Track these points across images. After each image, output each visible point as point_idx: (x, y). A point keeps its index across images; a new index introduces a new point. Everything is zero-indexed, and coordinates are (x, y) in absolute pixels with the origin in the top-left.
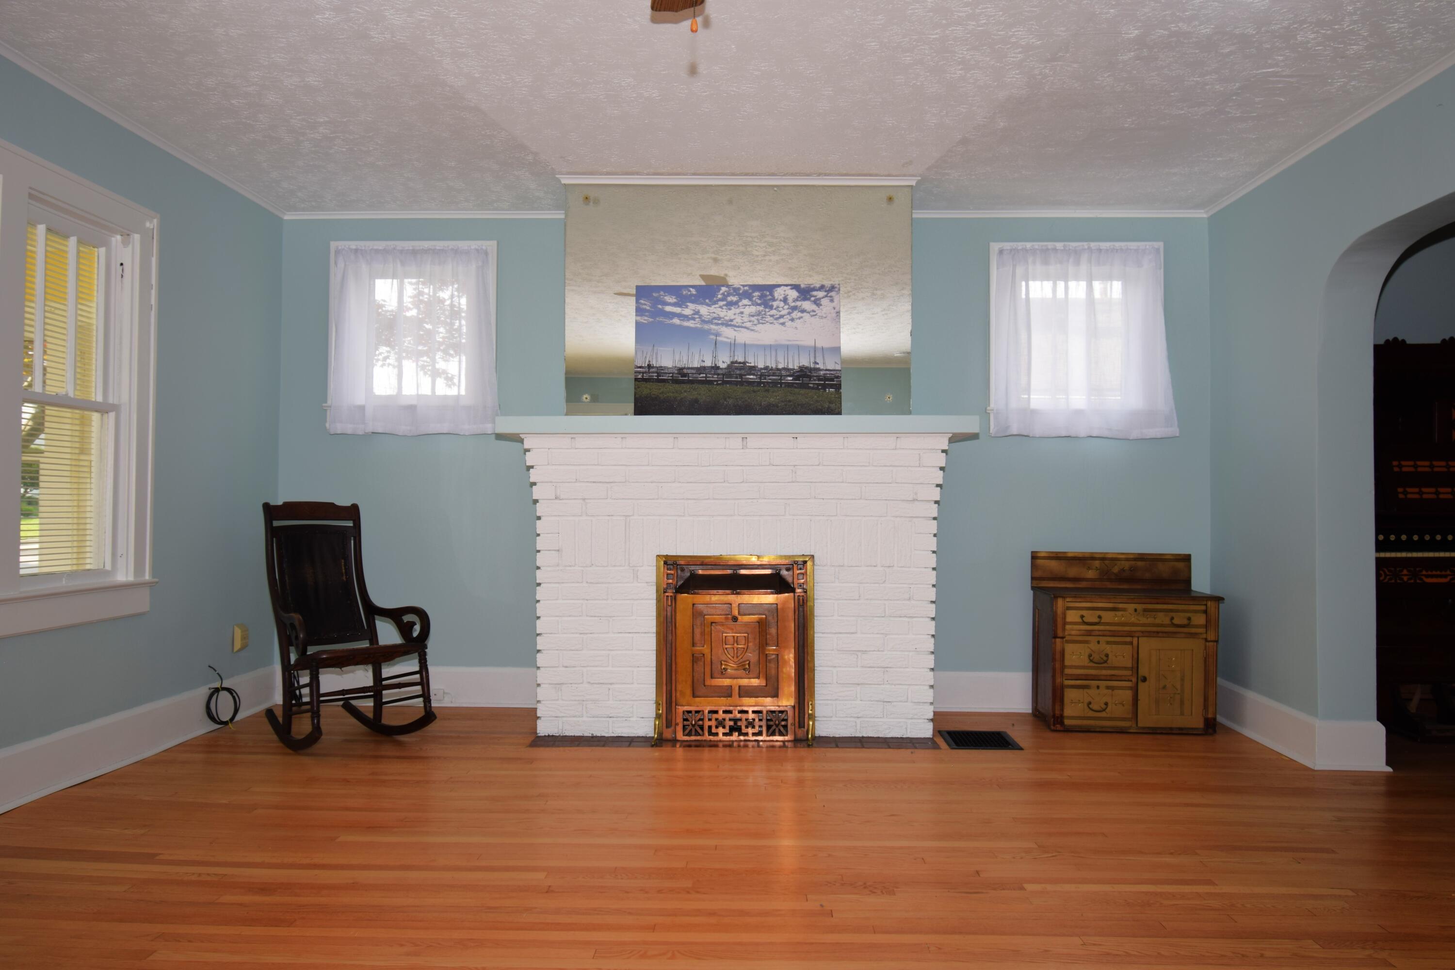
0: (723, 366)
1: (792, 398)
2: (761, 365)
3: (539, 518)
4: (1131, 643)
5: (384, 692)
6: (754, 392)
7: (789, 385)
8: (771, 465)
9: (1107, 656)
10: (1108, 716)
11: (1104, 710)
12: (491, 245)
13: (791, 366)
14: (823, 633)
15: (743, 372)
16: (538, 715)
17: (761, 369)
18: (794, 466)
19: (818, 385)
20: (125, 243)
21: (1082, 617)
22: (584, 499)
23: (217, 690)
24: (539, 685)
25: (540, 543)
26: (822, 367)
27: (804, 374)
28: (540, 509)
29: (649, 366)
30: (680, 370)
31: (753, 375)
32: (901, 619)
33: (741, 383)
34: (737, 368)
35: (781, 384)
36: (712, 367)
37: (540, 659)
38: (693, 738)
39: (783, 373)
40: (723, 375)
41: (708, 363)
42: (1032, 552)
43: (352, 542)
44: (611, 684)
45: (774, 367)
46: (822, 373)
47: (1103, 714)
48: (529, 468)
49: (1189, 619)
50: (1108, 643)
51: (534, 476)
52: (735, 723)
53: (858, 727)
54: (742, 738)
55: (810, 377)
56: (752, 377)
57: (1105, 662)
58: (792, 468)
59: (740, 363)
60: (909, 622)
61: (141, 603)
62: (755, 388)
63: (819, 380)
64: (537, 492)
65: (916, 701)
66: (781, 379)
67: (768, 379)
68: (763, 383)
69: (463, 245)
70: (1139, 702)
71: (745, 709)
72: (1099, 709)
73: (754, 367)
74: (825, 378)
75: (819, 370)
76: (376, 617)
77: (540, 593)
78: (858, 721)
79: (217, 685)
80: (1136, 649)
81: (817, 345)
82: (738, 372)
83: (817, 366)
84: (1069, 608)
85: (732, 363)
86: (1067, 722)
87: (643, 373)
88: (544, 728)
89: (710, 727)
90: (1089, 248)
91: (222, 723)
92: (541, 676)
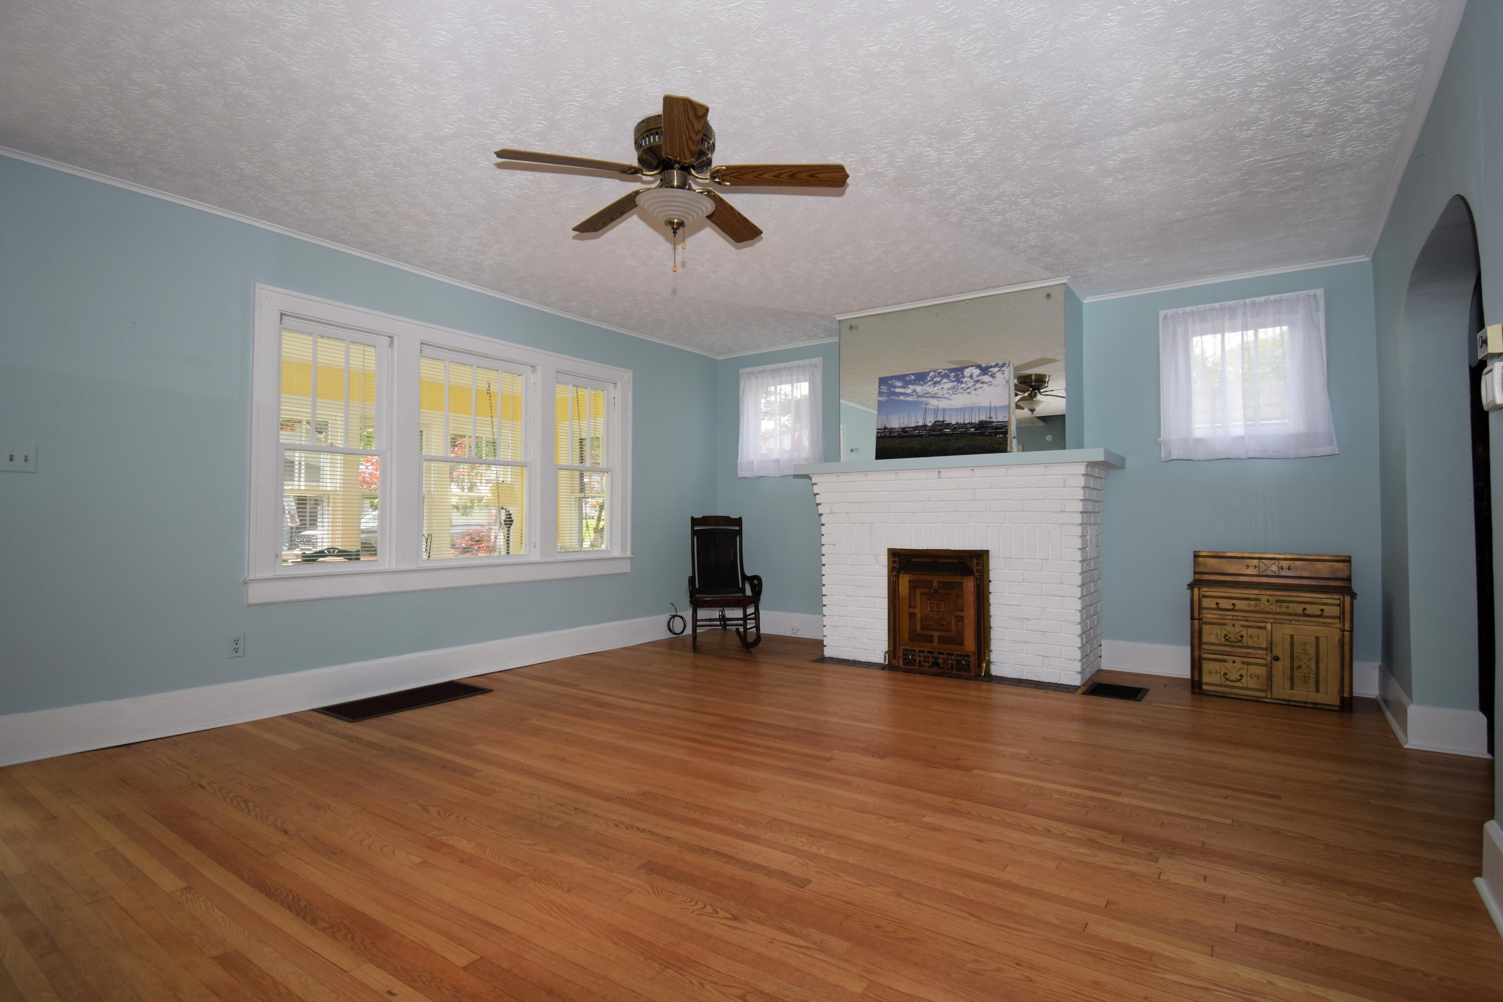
0: (929, 424)
1: (973, 443)
2: (954, 422)
3: (823, 525)
4: (1265, 628)
5: (748, 621)
6: (949, 440)
7: (972, 434)
8: (958, 489)
9: (1242, 637)
10: (1242, 686)
11: (1239, 680)
12: (818, 361)
13: (973, 422)
14: (999, 604)
15: (942, 427)
16: (825, 644)
17: (954, 424)
18: (975, 489)
19: (992, 432)
20: (615, 388)
21: (1217, 604)
22: (847, 513)
23: (674, 616)
24: (825, 626)
25: (824, 540)
26: (994, 421)
27: (982, 426)
28: (823, 519)
29: (885, 428)
30: (903, 429)
31: (949, 429)
32: (1055, 597)
33: (940, 435)
34: (938, 425)
35: (967, 433)
36: (923, 426)
37: (825, 610)
38: (909, 667)
39: (968, 426)
40: (929, 430)
41: (920, 424)
42: (1194, 552)
43: (738, 539)
44: (864, 628)
45: (962, 422)
46: (994, 424)
47: (1239, 684)
48: (816, 495)
49: (1322, 610)
50: (1243, 626)
51: (818, 499)
52: (936, 660)
53: (1024, 672)
54: (940, 670)
55: (986, 428)
56: (947, 430)
57: (1240, 641)
58: (973, 490)
59: (940, 422)
60: (1061, 600)
61: (626, 567)
62: (950, 438)
63: (993, 429)
64: (821, 509)
65: (1068, 658)
66: (966, 431)
67: (959, 431)
68: (955, 434)
69: (801, 362)
70: (1273, 678)
71: (942, 651)
72: (1235, 679)
73: (950, 424)
74: (996, 428)
75: (992, 422)
76: (746, 581)
77: (824, 570)
78: (1024, 668)
79: (674, 614)
80: (1270, 633)
81: (992, 405)
82: (939, 428)
83: (991, 420)
84: (1204, 596)
85: (936, 422)
86: (1205, 687)
87: (881, 433)
88: (828, 653)
89: (920, 662)
90: (1245, 304)
91: (676, 634)
92: (826, 621)
